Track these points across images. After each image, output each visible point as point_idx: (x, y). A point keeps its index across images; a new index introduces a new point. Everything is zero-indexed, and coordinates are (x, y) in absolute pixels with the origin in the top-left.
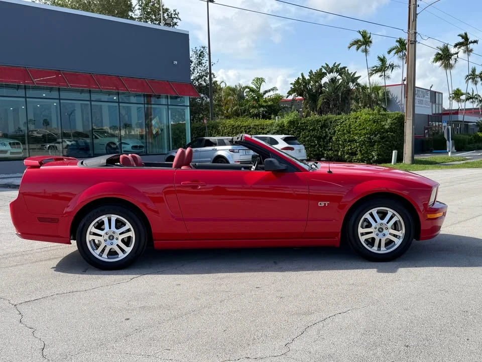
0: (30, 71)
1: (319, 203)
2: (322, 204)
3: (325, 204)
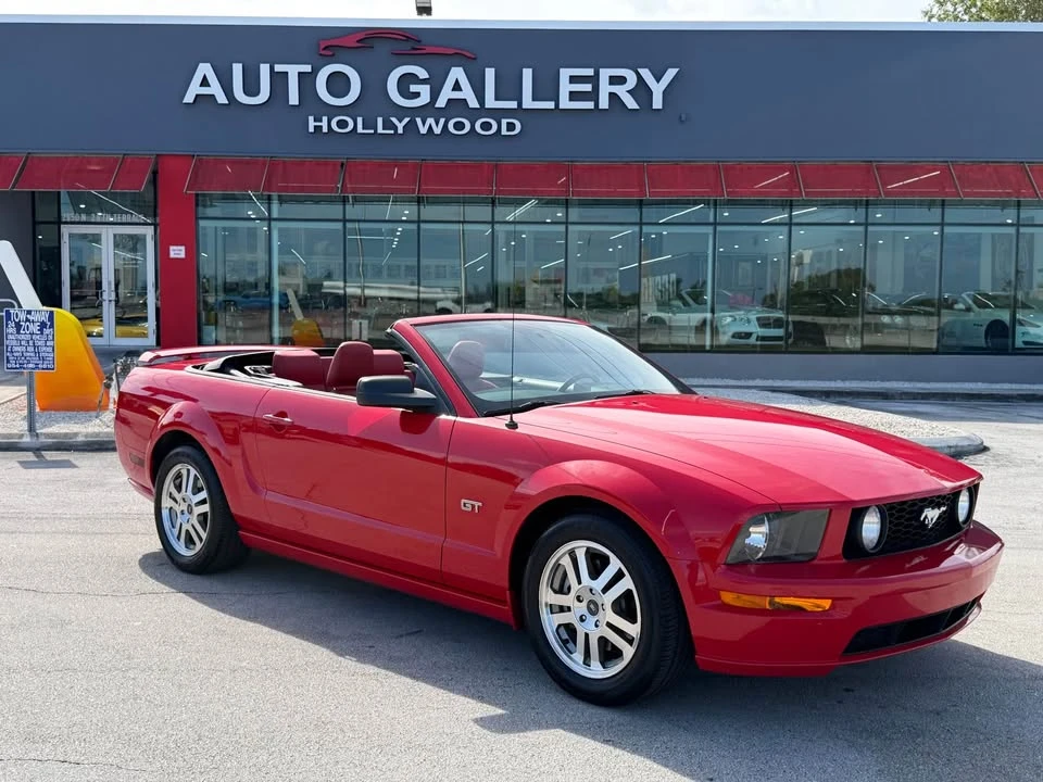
1: (463, 501)
2: (468, 504)
3: (473, 506)
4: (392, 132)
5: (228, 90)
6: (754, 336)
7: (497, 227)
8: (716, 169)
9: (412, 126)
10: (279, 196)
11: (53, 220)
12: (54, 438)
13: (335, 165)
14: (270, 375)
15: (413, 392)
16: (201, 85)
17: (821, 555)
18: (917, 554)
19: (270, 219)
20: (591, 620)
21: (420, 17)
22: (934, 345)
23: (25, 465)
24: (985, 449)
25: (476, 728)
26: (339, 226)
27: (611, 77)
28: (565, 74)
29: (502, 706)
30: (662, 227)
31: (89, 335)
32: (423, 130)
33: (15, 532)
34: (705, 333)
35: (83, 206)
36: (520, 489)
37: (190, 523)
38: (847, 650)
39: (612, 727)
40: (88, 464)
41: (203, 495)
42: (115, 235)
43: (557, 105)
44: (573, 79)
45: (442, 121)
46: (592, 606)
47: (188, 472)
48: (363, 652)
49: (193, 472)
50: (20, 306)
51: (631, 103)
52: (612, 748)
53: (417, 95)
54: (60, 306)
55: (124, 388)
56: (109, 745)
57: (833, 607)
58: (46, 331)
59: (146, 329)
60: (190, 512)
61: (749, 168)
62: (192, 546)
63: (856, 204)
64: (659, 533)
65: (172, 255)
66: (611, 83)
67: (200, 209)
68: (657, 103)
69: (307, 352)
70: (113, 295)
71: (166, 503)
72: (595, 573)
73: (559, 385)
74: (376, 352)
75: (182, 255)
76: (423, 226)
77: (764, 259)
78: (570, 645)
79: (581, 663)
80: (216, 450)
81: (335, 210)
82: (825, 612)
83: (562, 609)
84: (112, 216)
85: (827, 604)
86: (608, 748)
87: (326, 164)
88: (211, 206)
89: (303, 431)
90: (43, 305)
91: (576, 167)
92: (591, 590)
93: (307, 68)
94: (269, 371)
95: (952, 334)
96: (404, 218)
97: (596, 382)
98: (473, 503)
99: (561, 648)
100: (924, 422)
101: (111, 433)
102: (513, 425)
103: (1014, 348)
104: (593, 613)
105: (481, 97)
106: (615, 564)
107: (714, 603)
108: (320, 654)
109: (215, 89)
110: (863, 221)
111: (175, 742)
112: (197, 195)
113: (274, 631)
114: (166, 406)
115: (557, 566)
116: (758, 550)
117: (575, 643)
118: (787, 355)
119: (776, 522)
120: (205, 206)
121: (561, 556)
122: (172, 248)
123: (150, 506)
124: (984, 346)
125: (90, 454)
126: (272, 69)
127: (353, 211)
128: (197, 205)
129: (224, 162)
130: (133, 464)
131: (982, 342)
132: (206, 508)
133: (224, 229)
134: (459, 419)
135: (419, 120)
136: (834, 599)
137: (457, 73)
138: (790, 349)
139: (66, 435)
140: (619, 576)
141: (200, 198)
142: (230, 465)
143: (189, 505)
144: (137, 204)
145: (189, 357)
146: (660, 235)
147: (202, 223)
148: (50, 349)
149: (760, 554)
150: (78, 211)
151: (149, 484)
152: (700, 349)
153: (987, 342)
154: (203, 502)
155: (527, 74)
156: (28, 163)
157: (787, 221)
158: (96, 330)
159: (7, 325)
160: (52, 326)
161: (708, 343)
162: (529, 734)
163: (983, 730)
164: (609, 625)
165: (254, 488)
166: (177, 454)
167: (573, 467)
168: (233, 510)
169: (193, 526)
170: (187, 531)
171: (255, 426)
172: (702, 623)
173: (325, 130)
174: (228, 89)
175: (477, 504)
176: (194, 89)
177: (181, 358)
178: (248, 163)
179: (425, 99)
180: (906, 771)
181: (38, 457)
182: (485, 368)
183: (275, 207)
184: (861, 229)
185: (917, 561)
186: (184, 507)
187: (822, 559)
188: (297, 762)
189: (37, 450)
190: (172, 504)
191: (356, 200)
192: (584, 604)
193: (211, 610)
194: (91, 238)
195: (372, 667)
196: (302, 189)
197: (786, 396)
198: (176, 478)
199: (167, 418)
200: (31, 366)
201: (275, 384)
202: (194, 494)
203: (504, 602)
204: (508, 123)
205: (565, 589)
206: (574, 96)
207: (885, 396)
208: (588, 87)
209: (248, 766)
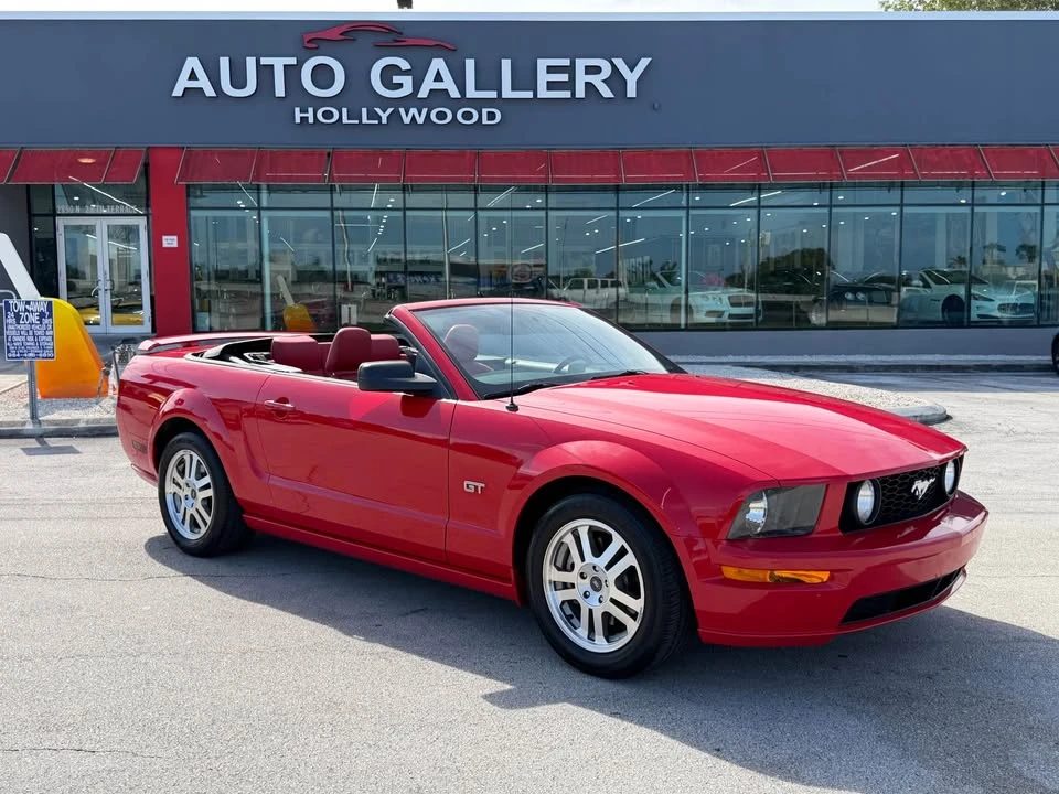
0: (841, 153)
1: (466, 483)
2: (471, 486)
3: (476, 487)
4: (377, 122)
5: (216, 84)
6: (726, 315)
7: (480, 213)
8: (688, 155)
9: (395, 116)
10: (268, 186)
11: (46, 212)
12: (57, 424)
13: (321, 155)
14: (269, 362)
15: (413, 376)
16: (190, 79)
17: (819, 529)
18: (907, 525)
19: (259, 209)
20: (595, 596)
21: (401, 10)
22: (894, 319)
23: (29, 451)
24: (948, 418)
25: (486, 705)
26: (327, 214)
27: (586, 67)
28: (542, 64)
29: (510, 681)
30: (635, 212)
31: (87, 323)
32: (407, 120)
33: (22, 519)
34: (680, 312)
35: (76, 198)
36: (523, 470)
37: (195, 507)
38: (845, 620)
39: (618, 700)
40: (91, 449)
41: (207, 480)
42: (108, 226)
43: (535, 94)
44: (550, 70)
45: (425, 111)
46: (595, 583)
47: (192, 457)
48: (371, 631)
49: (196, 458)
50: (18, 297)
51: (606, 92)
52: (620, 721)
53: (400, 86)
54: (57, 296)
55: (124, 376)
56: (123, 732)
57: (831, 578)
58: (46, 321)
59: (141, 316)
60: (194, 497)
61: (721, 154)
62: (197, 530)
63: (821, 187)
64: (659, 508)
65: (165, 245)
66: (586, 73)
67: (191, 199)
68: (631, 92)
69: (305, 338)
70: (109, 283)
71: (170, 488)
72: (598, 550)
73: (553, 366)
74: (374, 337)
75: (175, 245)
76: (408, 213)
77: (732, 240)
78: (574, 621)
79: (586, 637)
80: (218, 436)
81: (323, 199)
82: (823, 584)
83: (565, 586)
84: (106, 208)
85: (825, 576)
86: (615, 721)
87: (312, 154)
88: (202, 197)
89: (303, 416)
90: (41, 295)
91: (554, 155)
92: (594, 567)
93: (293, 61)
94: (268, 357)
95: (910, 310)
96: (389, 206)
97: (590, 363)
98: (476, 484)
99: (566, 623)
100: (889, 393)
101: (112, 419)
102: (514, 408)
103: (969, 322)
104: (597, 590)
105: (462, 87)
106: (618, 542)
107: (716, 578)
108: (328, 634)
109: (203, 82)
110: (827, 203)
111: (189, 726)
112: (188, 186)
113: (281, 613)
114: (167, 393)
115: (561, 544)
116: (758, 525)
117: (579, 619)
118: (757, 332)
119: (775, 497)
120: (196, 197)
121: (564, 534)
122: (164, 238)
123: (155, 491)
124: (941, 319)
125: (92, 439)
126: (258, 62)
127: (341, 199)
128: (188, 196)
129: (212, 153)
130: (136, 450)
131: (939, 316)
132: (210, 493)
133: (215, 219)
134: (459, 402)
135: (402, 110)
136: (830, 571)
137: (438, 64)
138: (760, 327)
139: (67, 422)
140: (622, 553)
141: (191, 190)
142: (233, 449)
143: (193, 490)
144: (129, 196)
145: (188, 345)
146: (634, 219)
147: (194, 213)
148: (49, 339)
149: (759, 530)
150: (71, 203)
151: (152, 469)
152: (675, 328)
153: (943, 317)
154: (207, 487)
155: (506, 65)
156: (22, 158)
157: (756, 204)
158: (93, 318)
159: (7, 316)
160: (50, 316)
161: (683, 322)
162: (537, 709)
163: (974, 692)
164: (613, 601)
165: (257, 472)
166: (179, 440)
167: (574, 448)
168: (236, 495)
169: (197, 510)
170: (192, 515)
171: (257, 412)
172: (704, 597)
173: (311, 121)
174: (215, 82)
175: (480, 485)
176: (183, 82)
177: (178, 346)
178: (236, 154)
179: (407, 90)
180: (904, 736)
181: (40, 443)
182: (479, 350)
183: (264, 196)
184: (826, 210)
185: (907, 531)
186: (188, 492)
187: (819, 533)
188: (312, 744)
189: (40, 437)
190: (176, 489)
191: (343, 188)
192: (588, 581)
193: (218, 593)
194: (84, 229)
195: (380, 646)
196: (289, 179)
197: (758, 371)
198: (179, 465)
199: (168, 405)
200: (31, 355)
201: (274, 369)
202: (198, 479)
203: (508, 580)
204: (489, 113)
205: (569, 567)
206: (551, 86)
207: (850, 369)
208: (564, 77)
209: (263, 749)
